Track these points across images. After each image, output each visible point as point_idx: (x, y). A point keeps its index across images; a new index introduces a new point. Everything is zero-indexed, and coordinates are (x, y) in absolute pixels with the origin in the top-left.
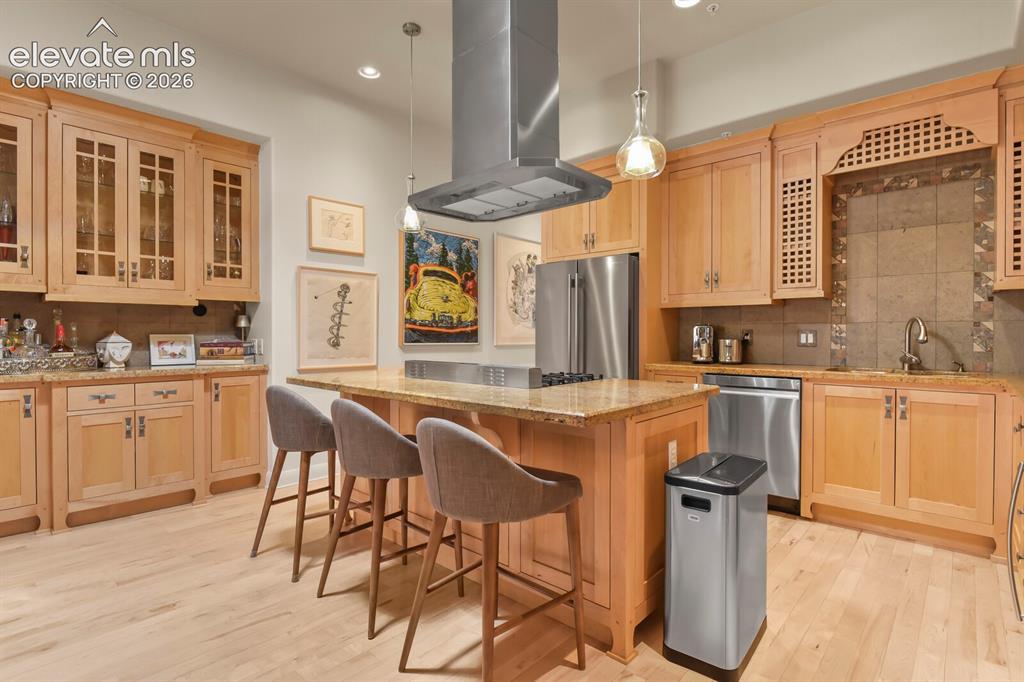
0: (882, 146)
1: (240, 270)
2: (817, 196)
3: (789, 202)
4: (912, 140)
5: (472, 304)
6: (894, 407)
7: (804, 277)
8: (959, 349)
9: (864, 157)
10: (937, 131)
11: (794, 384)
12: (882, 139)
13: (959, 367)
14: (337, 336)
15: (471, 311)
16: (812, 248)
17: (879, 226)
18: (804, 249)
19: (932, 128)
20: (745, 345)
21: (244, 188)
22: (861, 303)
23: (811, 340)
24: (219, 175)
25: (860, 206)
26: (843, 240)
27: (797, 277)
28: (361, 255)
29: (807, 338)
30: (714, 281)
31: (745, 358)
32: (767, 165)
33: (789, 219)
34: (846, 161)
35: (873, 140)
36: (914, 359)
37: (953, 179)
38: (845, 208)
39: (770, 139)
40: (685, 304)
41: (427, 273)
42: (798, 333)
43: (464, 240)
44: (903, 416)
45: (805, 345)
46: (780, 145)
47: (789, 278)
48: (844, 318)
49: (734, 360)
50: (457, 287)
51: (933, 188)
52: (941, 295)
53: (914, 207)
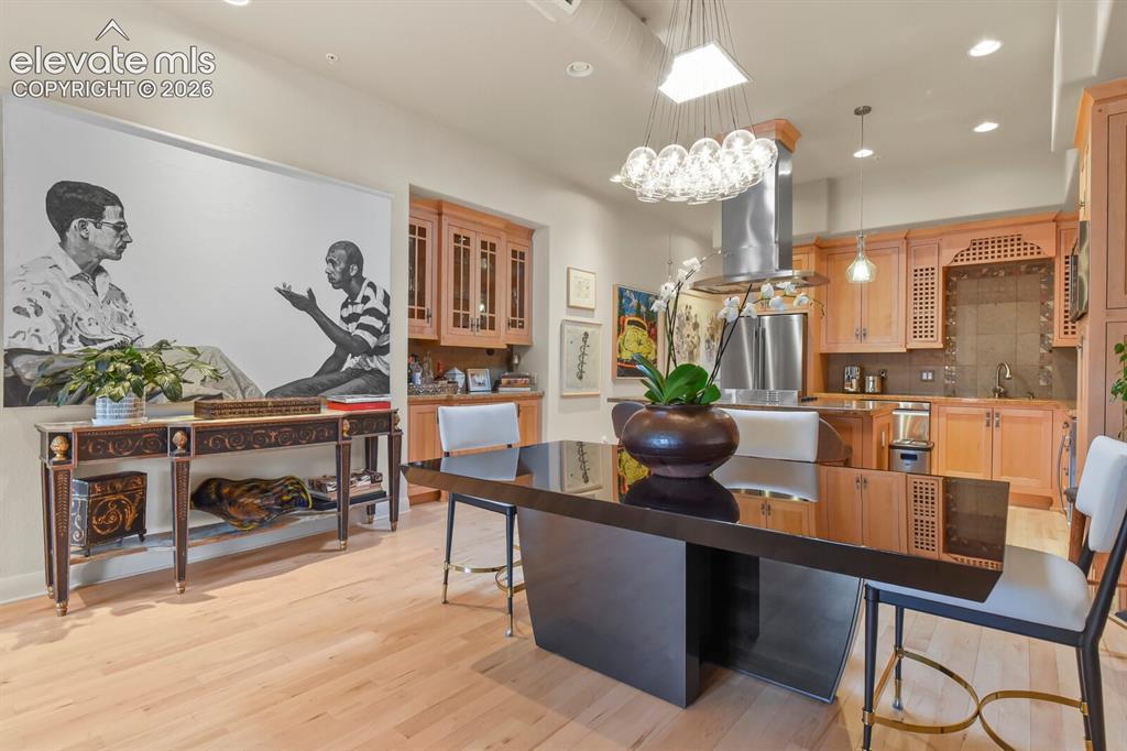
0: (983, 251)
1: (523, 322)
2: (938, 280)
3: (918, 282)
4: (1003, 249)
5: (654, 346)
6: (991, 420)
7: (929, 334)
8: (1030, 383)
9: (971, 257)
10: (1019, 244)
11: (926, 406)
12: (984, 246)
13: (1032, 395)
14: (582, 372)
15: (653, 352)
16: (935, 315)
17: (978, 301)
18: (929, 315)
19: (1016, 242)
20: (883, 380)
21: (526, 262)
22: (965, 352)
23: (930, 378)
24: (514, 253)
25: (966, 287)
26: (954, 308)
27: (923, 334)
28: (593, 310)
29: (928, 376)
30: (863, 335)
31: (883, 390)
32: (903, 256)
33: (918, 293)
34: (959, 258)
35: (977, 246)
36: (1002, 390)
37: (1028, 273)
38: (955, 287)
39: (905, 238)
40: (841, 351)
41: (630, 323)
42: (921, 372)
43: (649, 295)
44: (997, 425)
45: (926, 381)
46: (913, 242)
47: (918, 334)
48: (953, 362)
49: (877, 391)
50: (646, 333)
51: (1015, 277)
52: (1019, 348)
53: (1002, 289)
